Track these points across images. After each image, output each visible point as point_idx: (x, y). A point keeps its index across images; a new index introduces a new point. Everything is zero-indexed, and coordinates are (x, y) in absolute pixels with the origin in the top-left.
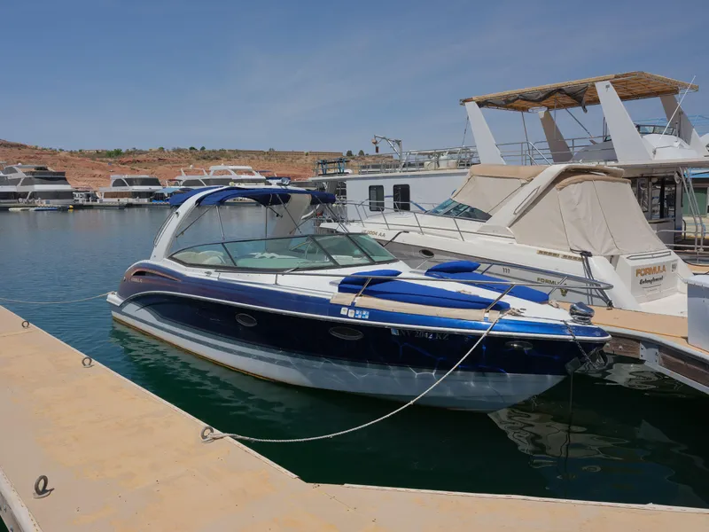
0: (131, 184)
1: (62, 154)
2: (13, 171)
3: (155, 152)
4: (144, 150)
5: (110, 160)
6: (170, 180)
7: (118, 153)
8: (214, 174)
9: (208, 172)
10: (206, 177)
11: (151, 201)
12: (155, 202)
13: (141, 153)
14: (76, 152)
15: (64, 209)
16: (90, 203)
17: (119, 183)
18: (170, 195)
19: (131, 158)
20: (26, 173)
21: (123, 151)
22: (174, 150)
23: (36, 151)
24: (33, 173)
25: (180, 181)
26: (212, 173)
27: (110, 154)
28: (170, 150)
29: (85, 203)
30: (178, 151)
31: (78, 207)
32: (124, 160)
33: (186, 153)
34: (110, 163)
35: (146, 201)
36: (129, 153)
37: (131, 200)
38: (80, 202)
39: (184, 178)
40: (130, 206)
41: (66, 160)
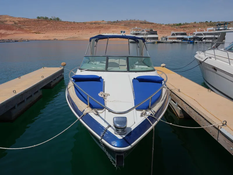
0: (177, 35)
1: (163, 25)
2: (143, 31)
3: (193, 24)
4: (189, 23)
5: (177, 27)
6: (191, 34)
7: (180, 24)
8: (208, 31)
9: (206, 30)
10: (205, 32)
11: (182, 41)
12: (183, 41)
13: (188, 24)
14: (167, 25)
15: (154, 43)
16: (163, 41)
17: (173, 34)
18: (190, 39)
19: (184, 26)
20: (146, 32)
21: (182, 24)
22: (199, 23)
23: (156, 25)
24: (148, 32)
25: (194, 34)
26: (207, 31)
27: (177, 25)
28: (198, 23)
29: (161, 41)
30: (201, 23)
31: (159, 42)
32: (182, 27)
33: (204, 23)
34: (177, 28)
35: (180, 41)
36: (184, 24)
37: (176, 41)
38: (160, 41)
39: (196, 33)
40: (175, 42)
41: (164, 27)
